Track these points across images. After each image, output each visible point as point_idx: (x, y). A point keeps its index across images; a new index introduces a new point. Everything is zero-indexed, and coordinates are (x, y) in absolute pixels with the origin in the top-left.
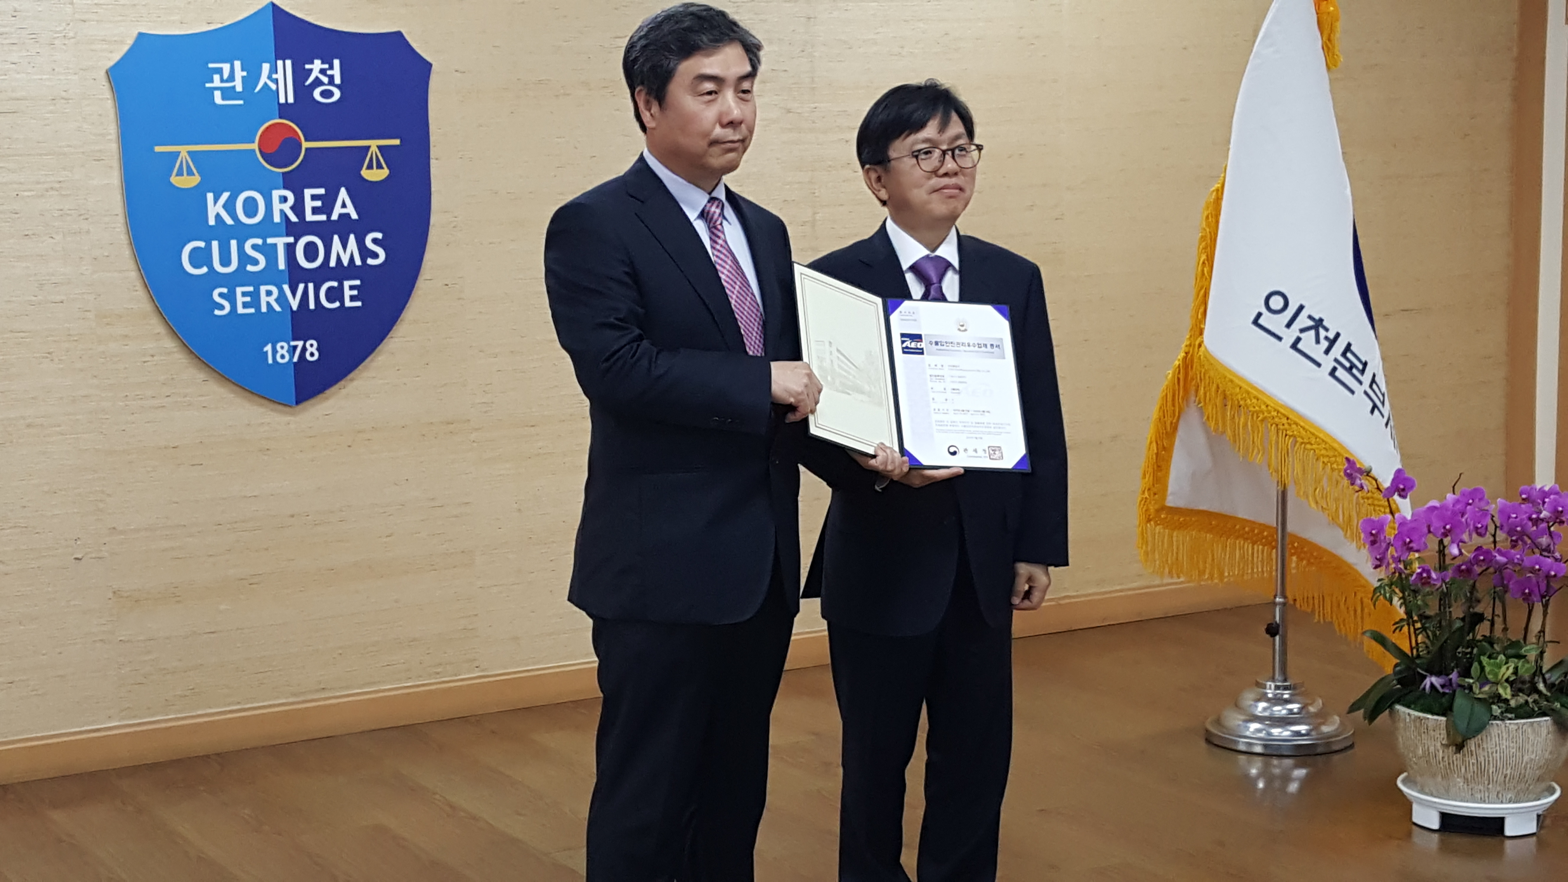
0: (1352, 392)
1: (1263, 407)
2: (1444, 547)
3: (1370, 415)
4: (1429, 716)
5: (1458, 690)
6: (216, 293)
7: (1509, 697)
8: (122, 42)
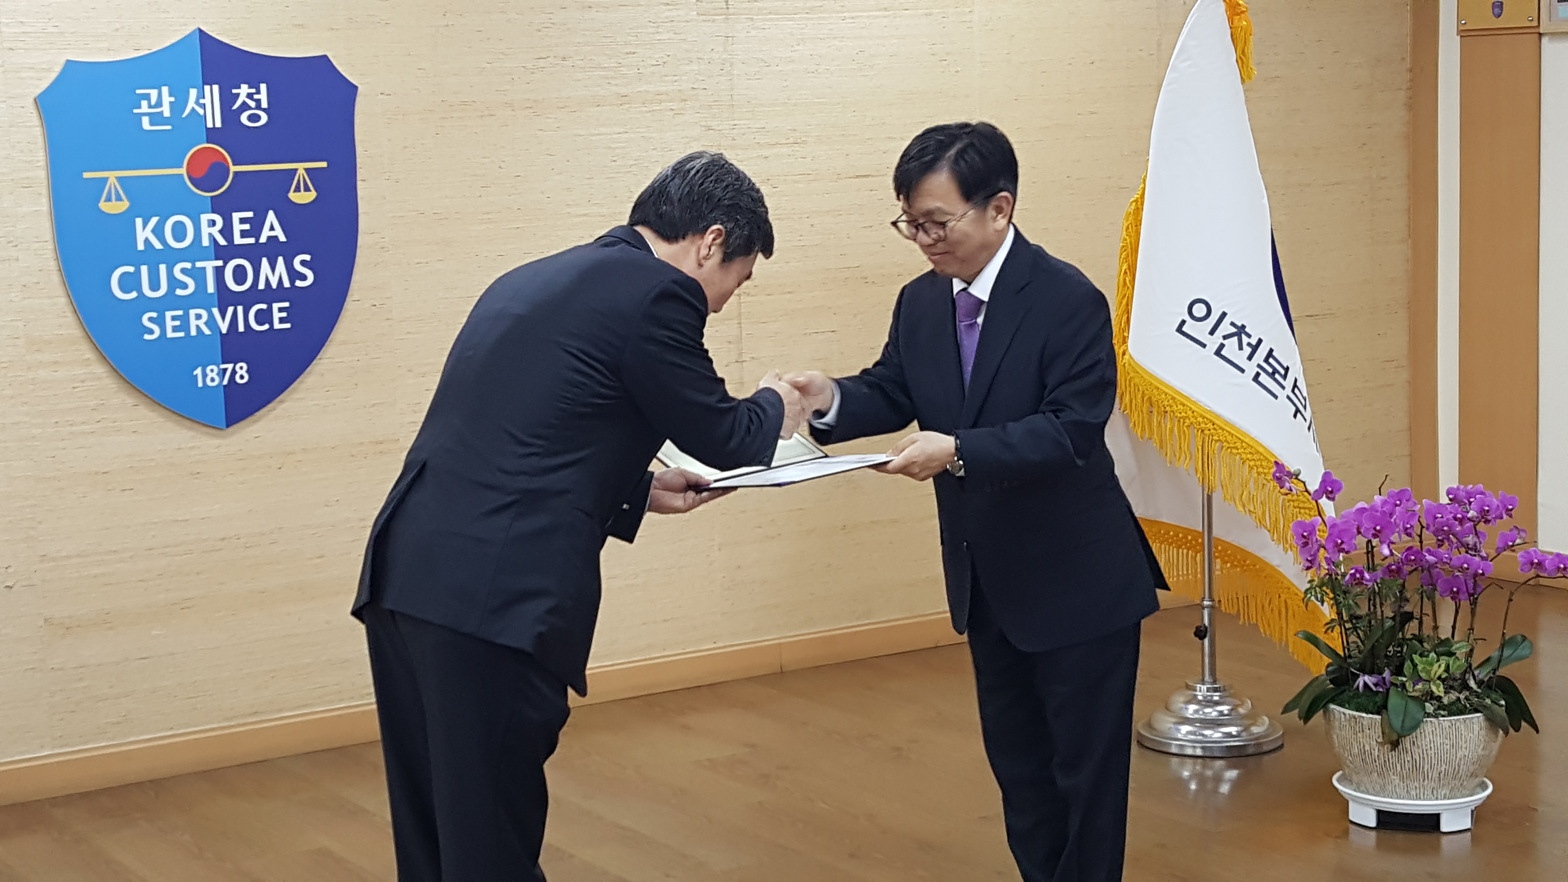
0: (1276, 397)
1: (1189, 412)
2: (1373, 547)
3: (1294, 419)
4: (1364, 715)
5: (1392, 690)
6: (145, 319)
7: (1442, 694)
8: (49, 70)
